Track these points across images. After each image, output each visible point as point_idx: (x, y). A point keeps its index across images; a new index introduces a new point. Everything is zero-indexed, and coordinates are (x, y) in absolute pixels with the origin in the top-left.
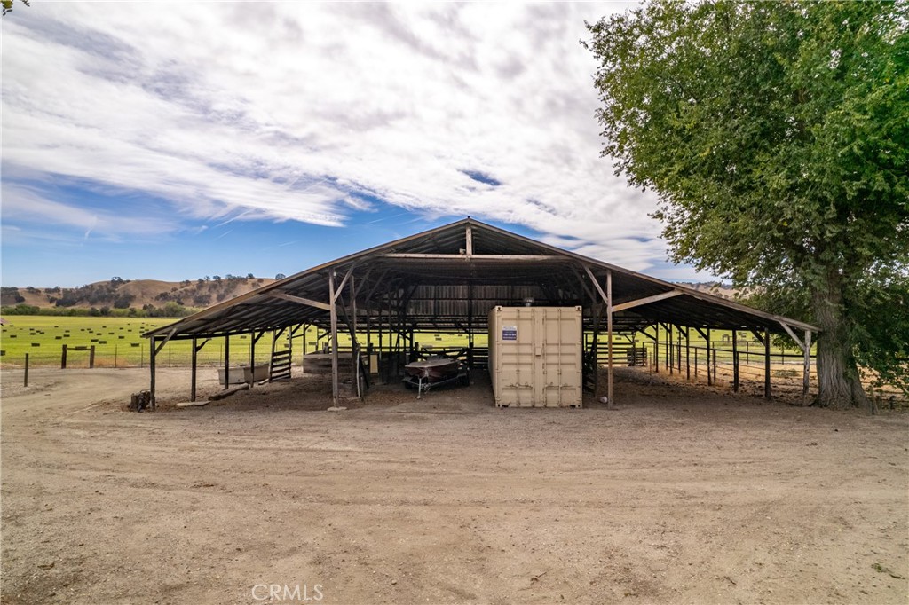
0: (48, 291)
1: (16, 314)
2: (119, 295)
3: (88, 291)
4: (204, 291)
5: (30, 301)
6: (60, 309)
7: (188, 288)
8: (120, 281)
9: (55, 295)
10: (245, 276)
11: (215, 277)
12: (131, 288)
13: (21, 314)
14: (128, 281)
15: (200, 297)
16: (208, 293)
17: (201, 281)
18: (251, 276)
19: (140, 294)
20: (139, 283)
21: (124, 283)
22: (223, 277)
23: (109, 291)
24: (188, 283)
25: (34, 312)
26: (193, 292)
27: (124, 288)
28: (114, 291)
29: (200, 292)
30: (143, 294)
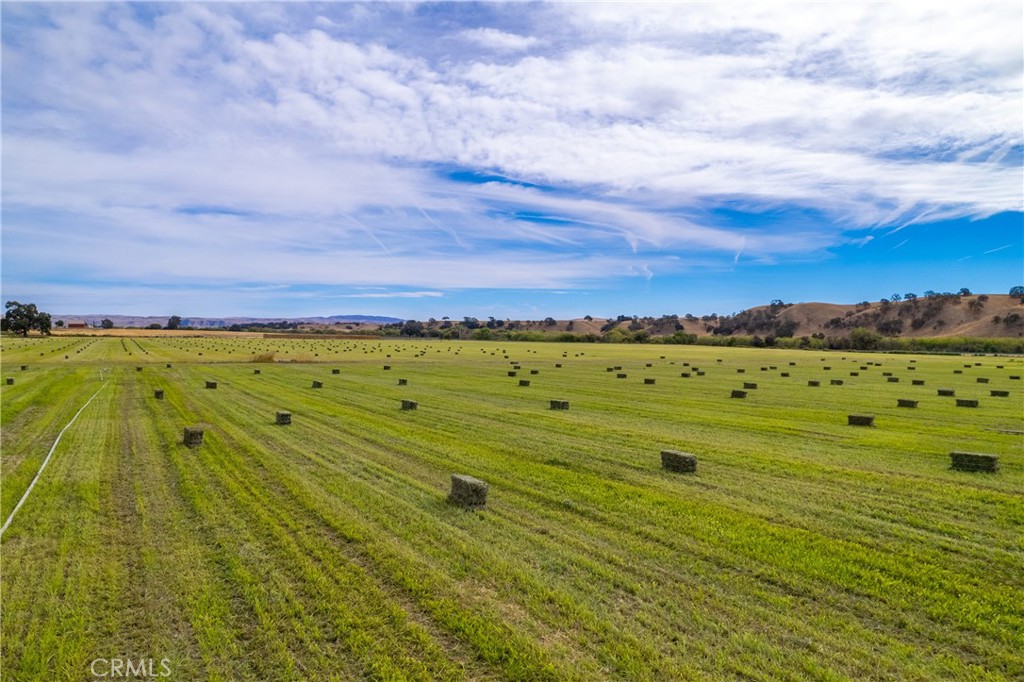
0: (706, 319)
1: (673, 343)
2: (779, 322)
3: (745, 318)
4: (893, 316)
5: (689, 330)
6: (719, 338)
7: (868, 311)
8: (781, 305)
9: (712, 323)
10: (955, 291)
11: (907, 296)
12: (794, 313)
13: (678, 343)
14: (790, 305)
15: (885, 324)
16: (897, 318)
17: (885, 302)
18: (966, 292)
19: (805, 320)
20: (803, 307)
21: (786, 307)
22: (921, 295)
23: (769, 317)
24: (866, 305)
25: (691, 341)
26: (876, 316)
27: (785, 313)
28: (775, 317)
29: (886, 317)
30: (809, 320)
